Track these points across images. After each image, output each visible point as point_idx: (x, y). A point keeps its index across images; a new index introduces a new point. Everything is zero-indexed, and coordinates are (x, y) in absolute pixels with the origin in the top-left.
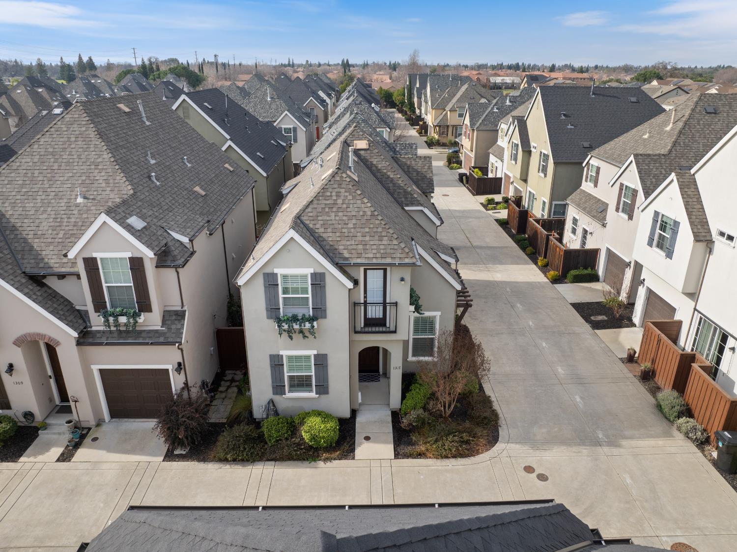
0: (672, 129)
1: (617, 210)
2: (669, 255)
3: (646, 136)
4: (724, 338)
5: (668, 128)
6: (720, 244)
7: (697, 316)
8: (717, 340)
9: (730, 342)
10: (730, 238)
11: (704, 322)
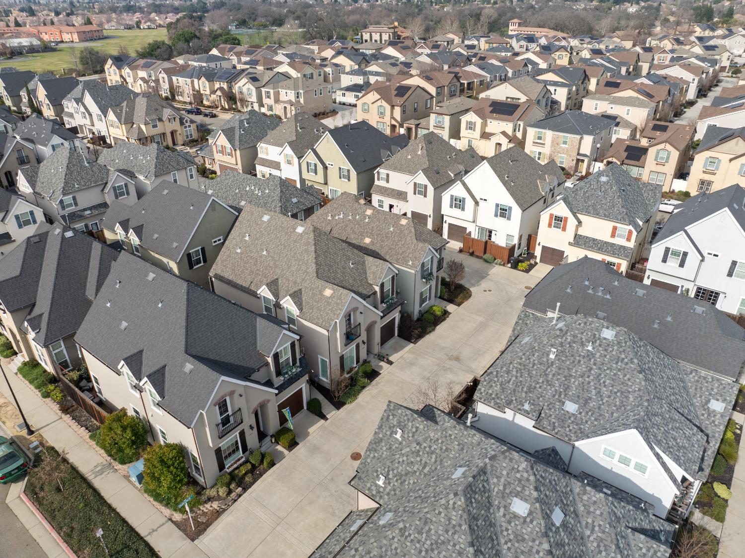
0: (422, 153)
1: (415, 193)
2: (463, 209)
3: (409, 157)
4: (490, 232)
5: (419, 153)
6: (481, 203)
7: (477, 228)
8: (488, 234)
9: (493, 233)
10: (485, 200)
11: (482, 229)
